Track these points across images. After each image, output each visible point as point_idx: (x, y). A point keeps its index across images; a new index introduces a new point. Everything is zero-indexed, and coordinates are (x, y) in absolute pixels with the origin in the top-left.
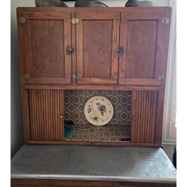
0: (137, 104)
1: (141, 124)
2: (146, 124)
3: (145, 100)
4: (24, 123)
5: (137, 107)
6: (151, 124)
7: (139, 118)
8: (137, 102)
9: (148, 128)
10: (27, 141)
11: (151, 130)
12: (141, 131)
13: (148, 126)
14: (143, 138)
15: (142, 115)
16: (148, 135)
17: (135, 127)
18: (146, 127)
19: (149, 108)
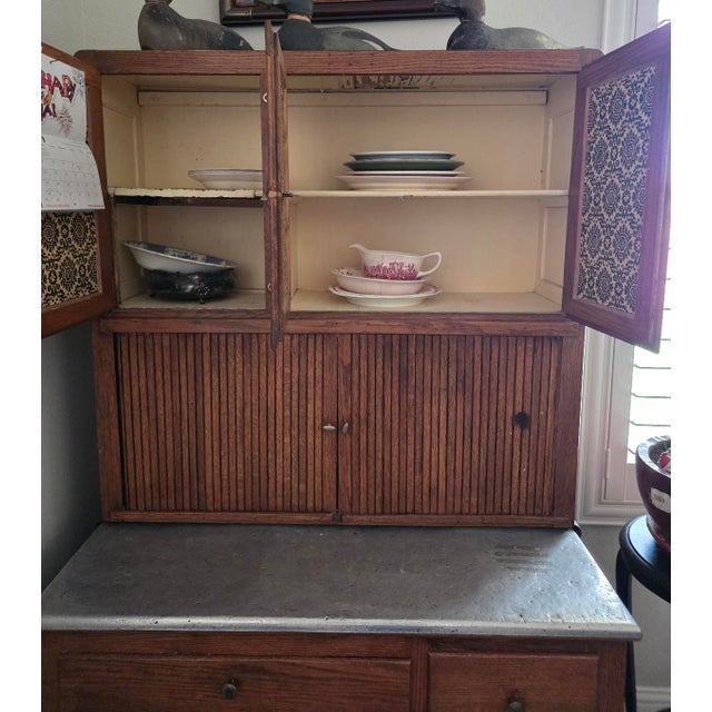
0: (355, 379)
1: (371, 448)
2: (387, 448)
3: (379, 366)
4: (100, 451)
5: (355, 388)
6: (403, 446)
7: (363, 427)
8: (355, 372)
9: (395, 459)
10: (112, 514)
11: (403, 470)
12: (371, 471)
13: (395, 453)
14: (379, 495)
15: (372, 416)
16: (395, 485)
17: (349, 458)
18: (387, 458)
19: (395, 393)
